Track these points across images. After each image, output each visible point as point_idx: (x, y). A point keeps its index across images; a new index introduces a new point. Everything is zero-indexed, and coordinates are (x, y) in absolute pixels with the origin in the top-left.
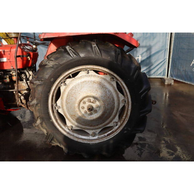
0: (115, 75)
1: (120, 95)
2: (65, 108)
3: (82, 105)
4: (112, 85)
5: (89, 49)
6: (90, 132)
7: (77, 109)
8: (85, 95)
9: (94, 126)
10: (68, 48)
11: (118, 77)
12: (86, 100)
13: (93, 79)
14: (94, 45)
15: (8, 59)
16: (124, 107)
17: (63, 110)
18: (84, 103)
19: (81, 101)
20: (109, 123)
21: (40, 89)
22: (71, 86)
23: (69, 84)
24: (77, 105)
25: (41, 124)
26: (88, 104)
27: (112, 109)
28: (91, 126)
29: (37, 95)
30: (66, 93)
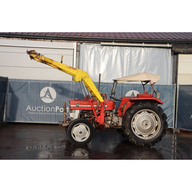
0: (155, 113)
1: (156, 121)
2: (136, 125)
3: (143, 123)
4: (153, 117)
5: (147, 104)
6: (144, 136)
7: (141, 125)
8: (145, 120)
9: (146, 133)
10: (140, 103)
11: (156, 114)
12: (145, 122)
13: (147, 114)
14: (149, 102)
15: (108, 106)
16: (157, 126)
17: (135, 126)
18: (144, 123)
19: (143, 122)
20: (151, 132)
21: (129, 117)
22: (139, 117)
23: (138, 116)
24: (141, 123)
25: (128, 130)
26: (145, 123)
27: (153, 126)
28: (145, 133)
29: (128, 119)
30: (137, 119)
